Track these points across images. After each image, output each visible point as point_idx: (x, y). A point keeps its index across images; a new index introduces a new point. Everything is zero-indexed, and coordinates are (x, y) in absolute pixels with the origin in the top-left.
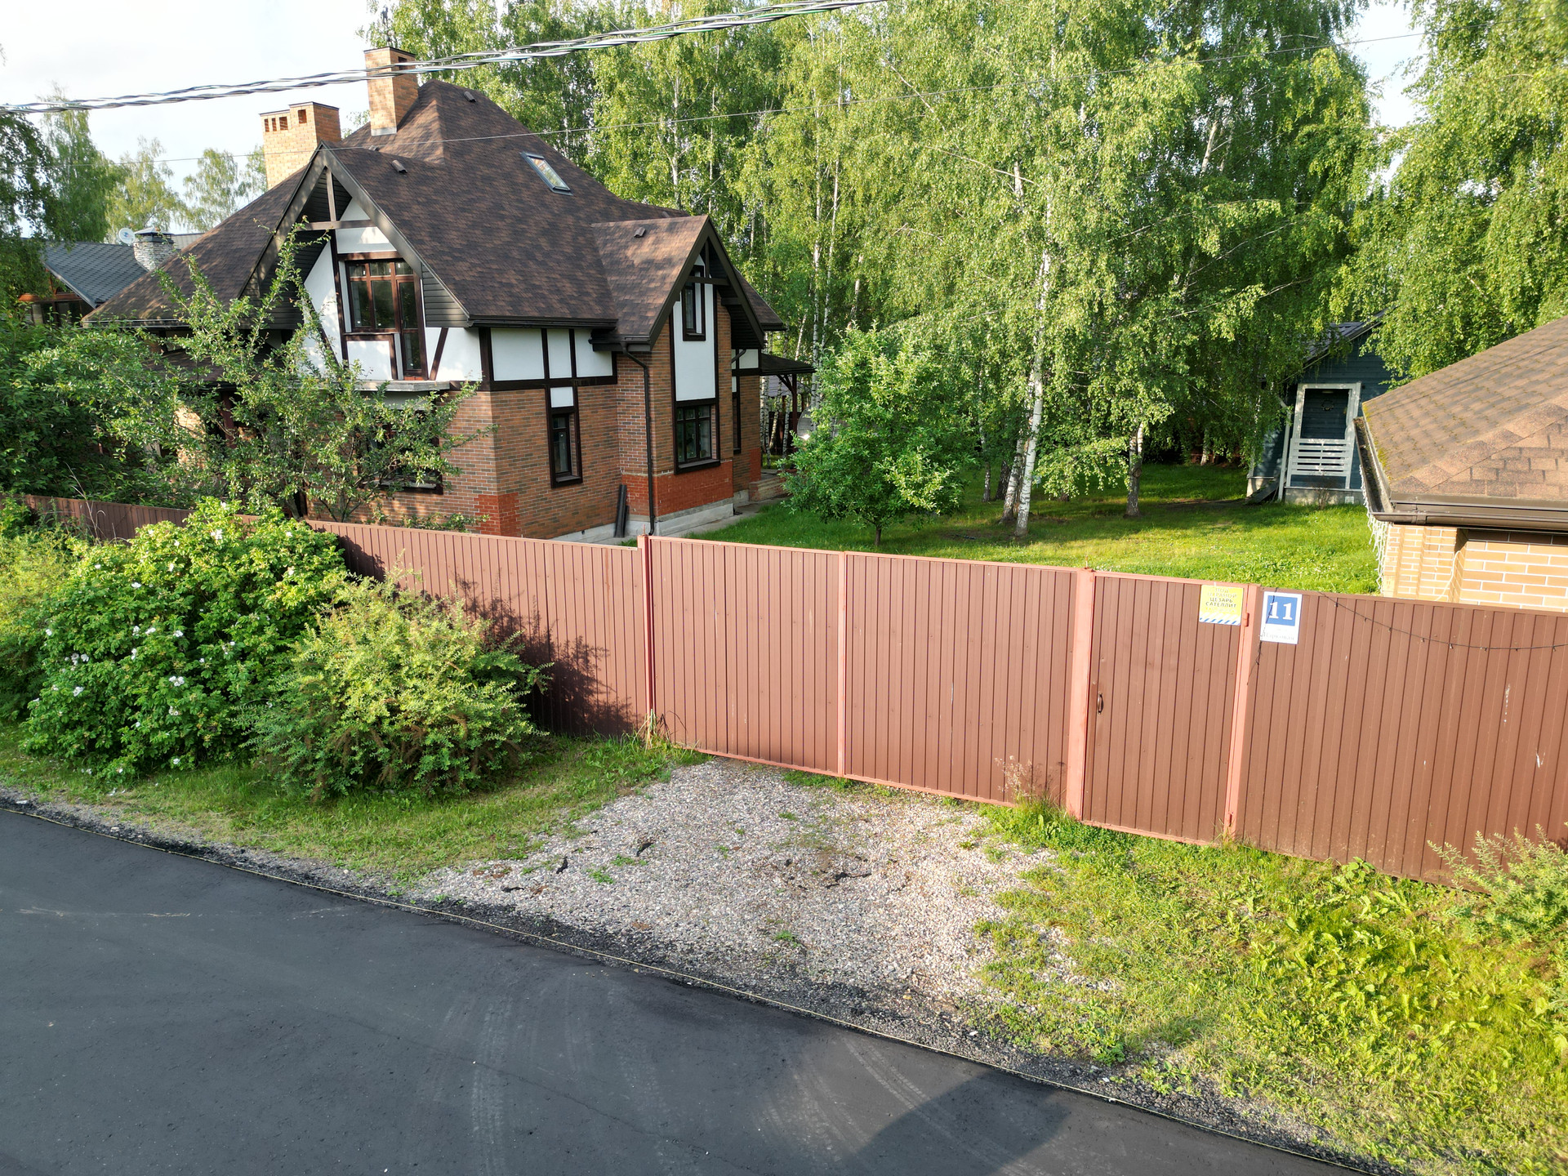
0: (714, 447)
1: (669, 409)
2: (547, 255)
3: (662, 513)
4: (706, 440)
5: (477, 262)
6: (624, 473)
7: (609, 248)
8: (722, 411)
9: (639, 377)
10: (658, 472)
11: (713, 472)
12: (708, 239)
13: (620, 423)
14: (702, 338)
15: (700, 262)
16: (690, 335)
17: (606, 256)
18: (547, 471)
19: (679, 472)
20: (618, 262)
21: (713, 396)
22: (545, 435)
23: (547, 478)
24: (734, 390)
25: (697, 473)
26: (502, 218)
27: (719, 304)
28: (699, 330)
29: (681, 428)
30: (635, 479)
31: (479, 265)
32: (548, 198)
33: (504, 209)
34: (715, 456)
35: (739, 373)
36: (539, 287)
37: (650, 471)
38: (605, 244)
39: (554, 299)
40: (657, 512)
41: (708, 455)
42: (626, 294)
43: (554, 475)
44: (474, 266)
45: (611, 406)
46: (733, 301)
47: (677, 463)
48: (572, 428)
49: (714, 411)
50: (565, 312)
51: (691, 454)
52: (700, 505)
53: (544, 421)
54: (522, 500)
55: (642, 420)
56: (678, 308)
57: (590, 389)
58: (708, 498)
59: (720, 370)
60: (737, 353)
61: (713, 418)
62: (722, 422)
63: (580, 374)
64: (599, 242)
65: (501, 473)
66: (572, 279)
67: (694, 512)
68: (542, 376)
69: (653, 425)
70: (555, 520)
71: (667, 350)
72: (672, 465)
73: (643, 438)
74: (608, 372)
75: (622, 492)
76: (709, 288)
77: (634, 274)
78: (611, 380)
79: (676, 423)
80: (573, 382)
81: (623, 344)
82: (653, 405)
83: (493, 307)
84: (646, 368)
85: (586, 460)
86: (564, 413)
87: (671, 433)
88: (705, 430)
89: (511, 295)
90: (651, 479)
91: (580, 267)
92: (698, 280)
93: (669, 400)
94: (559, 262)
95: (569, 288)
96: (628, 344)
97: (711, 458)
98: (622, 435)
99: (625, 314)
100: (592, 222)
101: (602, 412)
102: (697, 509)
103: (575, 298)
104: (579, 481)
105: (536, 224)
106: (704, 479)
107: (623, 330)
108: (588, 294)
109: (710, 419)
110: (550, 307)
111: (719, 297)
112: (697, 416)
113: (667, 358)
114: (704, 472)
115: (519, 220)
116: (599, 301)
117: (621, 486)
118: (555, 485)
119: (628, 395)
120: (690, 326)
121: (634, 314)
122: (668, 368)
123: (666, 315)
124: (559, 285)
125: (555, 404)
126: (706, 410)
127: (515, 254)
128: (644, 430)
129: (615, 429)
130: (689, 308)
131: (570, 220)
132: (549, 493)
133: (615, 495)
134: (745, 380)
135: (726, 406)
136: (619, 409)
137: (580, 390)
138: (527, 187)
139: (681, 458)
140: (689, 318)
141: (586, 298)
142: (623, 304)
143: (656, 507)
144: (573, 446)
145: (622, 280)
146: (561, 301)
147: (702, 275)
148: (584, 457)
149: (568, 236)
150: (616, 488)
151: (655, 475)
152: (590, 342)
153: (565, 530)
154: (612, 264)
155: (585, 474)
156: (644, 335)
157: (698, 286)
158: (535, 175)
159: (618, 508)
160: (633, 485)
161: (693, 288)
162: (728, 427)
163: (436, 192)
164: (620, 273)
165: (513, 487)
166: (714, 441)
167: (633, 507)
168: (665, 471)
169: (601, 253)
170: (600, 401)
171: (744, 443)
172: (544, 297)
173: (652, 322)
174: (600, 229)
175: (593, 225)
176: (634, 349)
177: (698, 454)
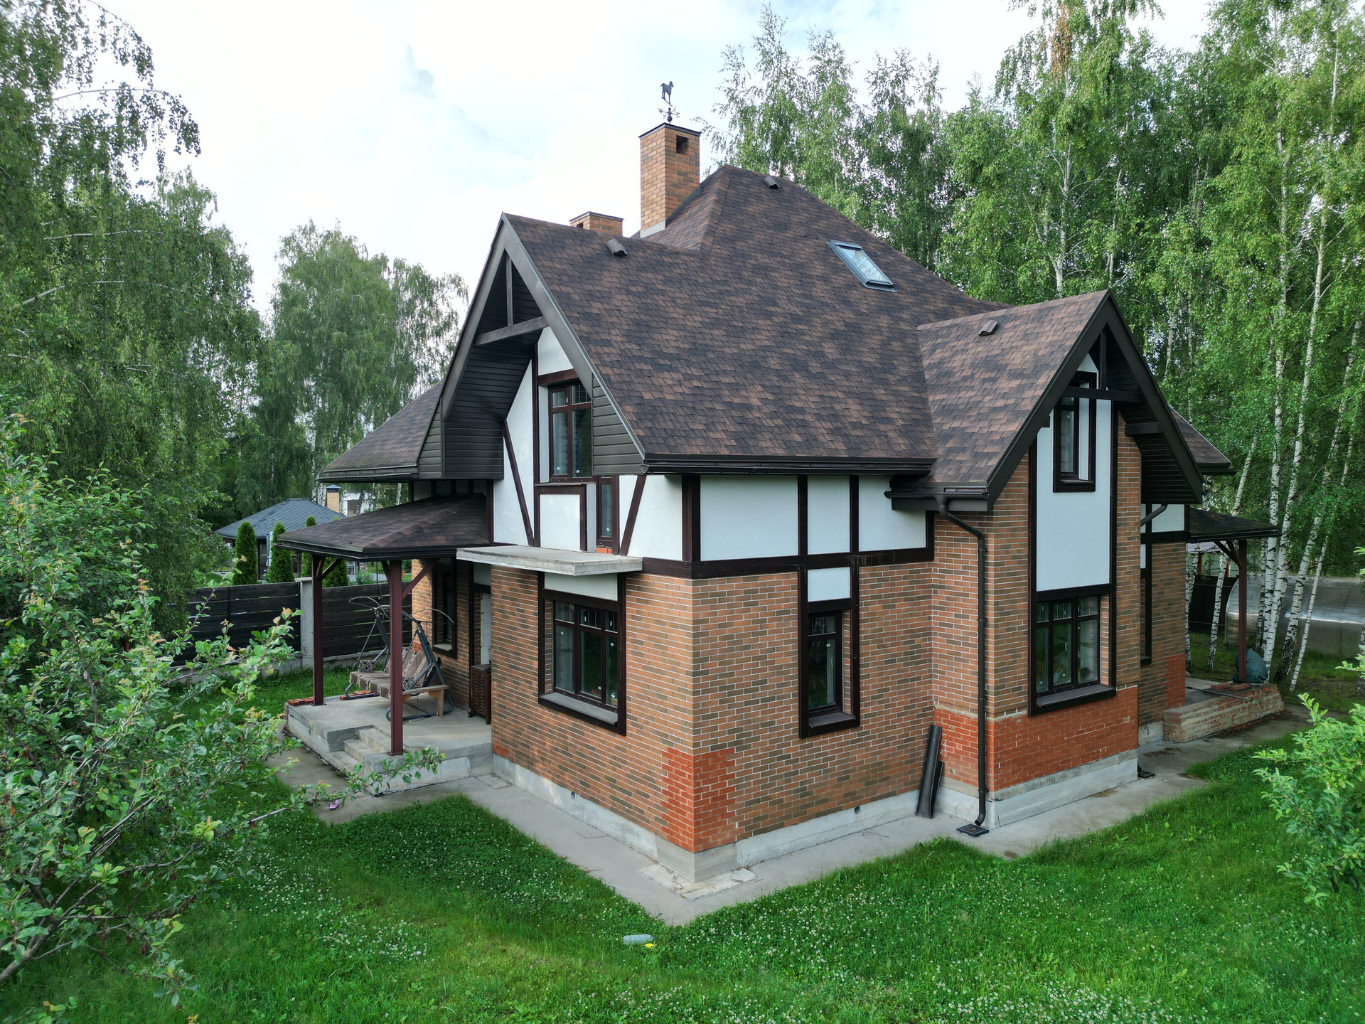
0: (1105, 666)
1: (1023, 605)
2: (832, 365)
3: (1000, 785)
4: (1091, 652)
5: (696, 372)
6: (938, 706)
7: (938, 355)
8: (1122, 604)
9: (970, 550)
10: (996, 714)
11: (1102, 708)
12: (1107, 328)
13: (935, 624)
14: (1089, 487)
15: (1089, 366)
16: (1064, 483)
17: (931, 367)
18: (794, 707)
19: (1035, 711)
20: (949, 374)
21: (1105, 579)
22: (793, 648)
23: (794, 719)
24: (1143, 565)
25: (1070, 712)
26: (769, 315)
27: (1121, 434)
28: (1084, 475)
29: (1044, 634)
30: (956, 719)
31: (699, 378)
32: (855, 295)
33: (776, 305)
34: (1105, 680)
35: (1150, 539)
36: (801, 411)
37: (983, 711)
38: (933, 351)
39: (822, 430)
40: (992, 785)
41: (1092, 677)
42: (954, 419)
43: (805, 714)
44: (689, 378)
45: (920, 598)
46: (1150, 428)
47: (1033, 695)
48: (847, 634)
49: (1105, 605)
50: (840, 449)
51: (1060, 677)
52: (1076, 765)
53: (793, 624)
54: (740, 761)
55: (973, 623)
56: (1045, 438)
57: (883, 570)
58: (1089, 754)
59: (1120, 539)
60: (1149, 511)
61: (1105, 616)
62: (1120, 623)
63: (864, 546)
64: (924, 348)
65: (701, 717)
66: (864, 398)
67: (1065, 777)
68: (793, 551)
69: (991, 632)
70: (804, 792)
71: (1023, 507)
72: (1024, 699)
73: (973, 652)
74: (919, 542)
75: (933, 738)
76: (1104, 407)
77: (972, 388)
78: (925, 555)
79: (1034, 627)
80: (853, 559)
81: (940, 499)
82: (991, 599)
83: (700, 442)
84: (982, 538)
85: (868, 689)
86: (833, 609)
87: (1024, 645)
88: (1088, 633)
89: (743, 421)
90: (983, 724)
91: (885, 383)
92: (1085, 393)
93: (1024, 590)
94: (847, 375)
95: (854, 411)
96: (949, 500)
97: (1098, 682)
98: (938, 644)
99: (950, 450)
100: (920, 323)
101: (902, 606)
102: (1069, 773)
103: (862, 426)
104: (854, 723)
105: (825, 324)
106: (1085, 722)
107: (941, 476)
108: (888, 420)
109: (1098, 618)
110: (811, 441)
111: (1121, 421)
112: (1075, 613)
113: (1023, 522)
114: (1084, 708)
115: (797, 319)
116: (905, 432)
117: (932, 728)
118: (806, 731)
119: (950, 580)
120: (1067, 467)
121: (964, 450)
122: (1023, 537)
123: (1024, 447)
124: (837, 407)
125: (814, 596)
126: (1091, 603)
127: (773, 363)
128: (974, 640)
129: (927, 633)
130: (1068, 440)
131: (884, 321)
132: (794, 746)
133: (922, 743)
134: (1160, 550)
135: (1129, 597)
136: (935, 601)
137: (863, 571)
138: (825, 280)
139: (1042, 685)
140: (1067, 456)
141: (882, 427)
142: (946, 437)
143: (991, 775)
144: (847, 663)
145: (951, 399)
146: (834, 432)
147: (1093, 385)
148: (863, 683)
149: (875, 341)
150: (924, 731)
151: (991, 719)
152: (887, 494)
153: (822, 808)
154: (939, 376)
155: (865, 710)
156: (979, 483)
157: (1084, 402)
158: (843, 268)
159: (926, 764)
160: (952, 729)
161: (1076, 408)
162: (1131, 632)
163: (667, 281)
164: (949, 389)
165: (724, 738)
166: (1105, 654)
167: (950, 766)
168: (1011, 710)
169: (926, 363)
170: (901, 587)
171: (1157, 648)
172: (805, 425)
173: (994, 462)
174: (929, 331)
175: (920, 328)
176: (957, 507)
177: (1074, 677)
